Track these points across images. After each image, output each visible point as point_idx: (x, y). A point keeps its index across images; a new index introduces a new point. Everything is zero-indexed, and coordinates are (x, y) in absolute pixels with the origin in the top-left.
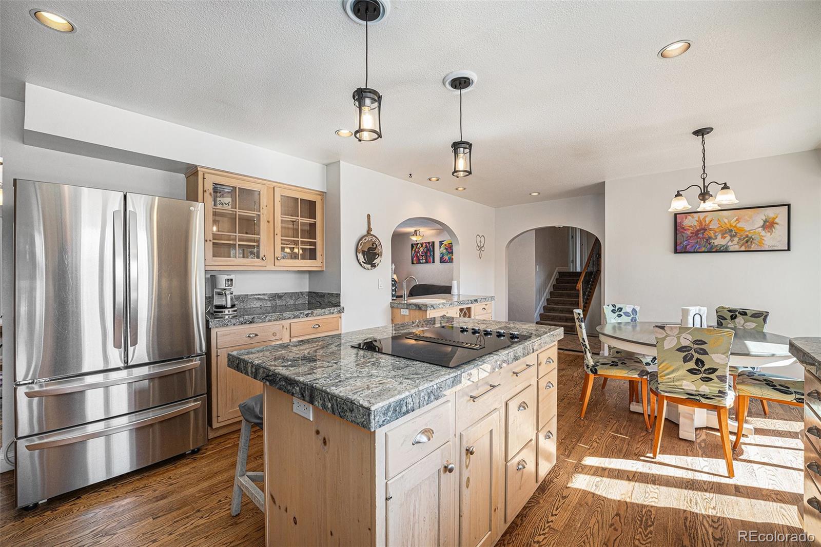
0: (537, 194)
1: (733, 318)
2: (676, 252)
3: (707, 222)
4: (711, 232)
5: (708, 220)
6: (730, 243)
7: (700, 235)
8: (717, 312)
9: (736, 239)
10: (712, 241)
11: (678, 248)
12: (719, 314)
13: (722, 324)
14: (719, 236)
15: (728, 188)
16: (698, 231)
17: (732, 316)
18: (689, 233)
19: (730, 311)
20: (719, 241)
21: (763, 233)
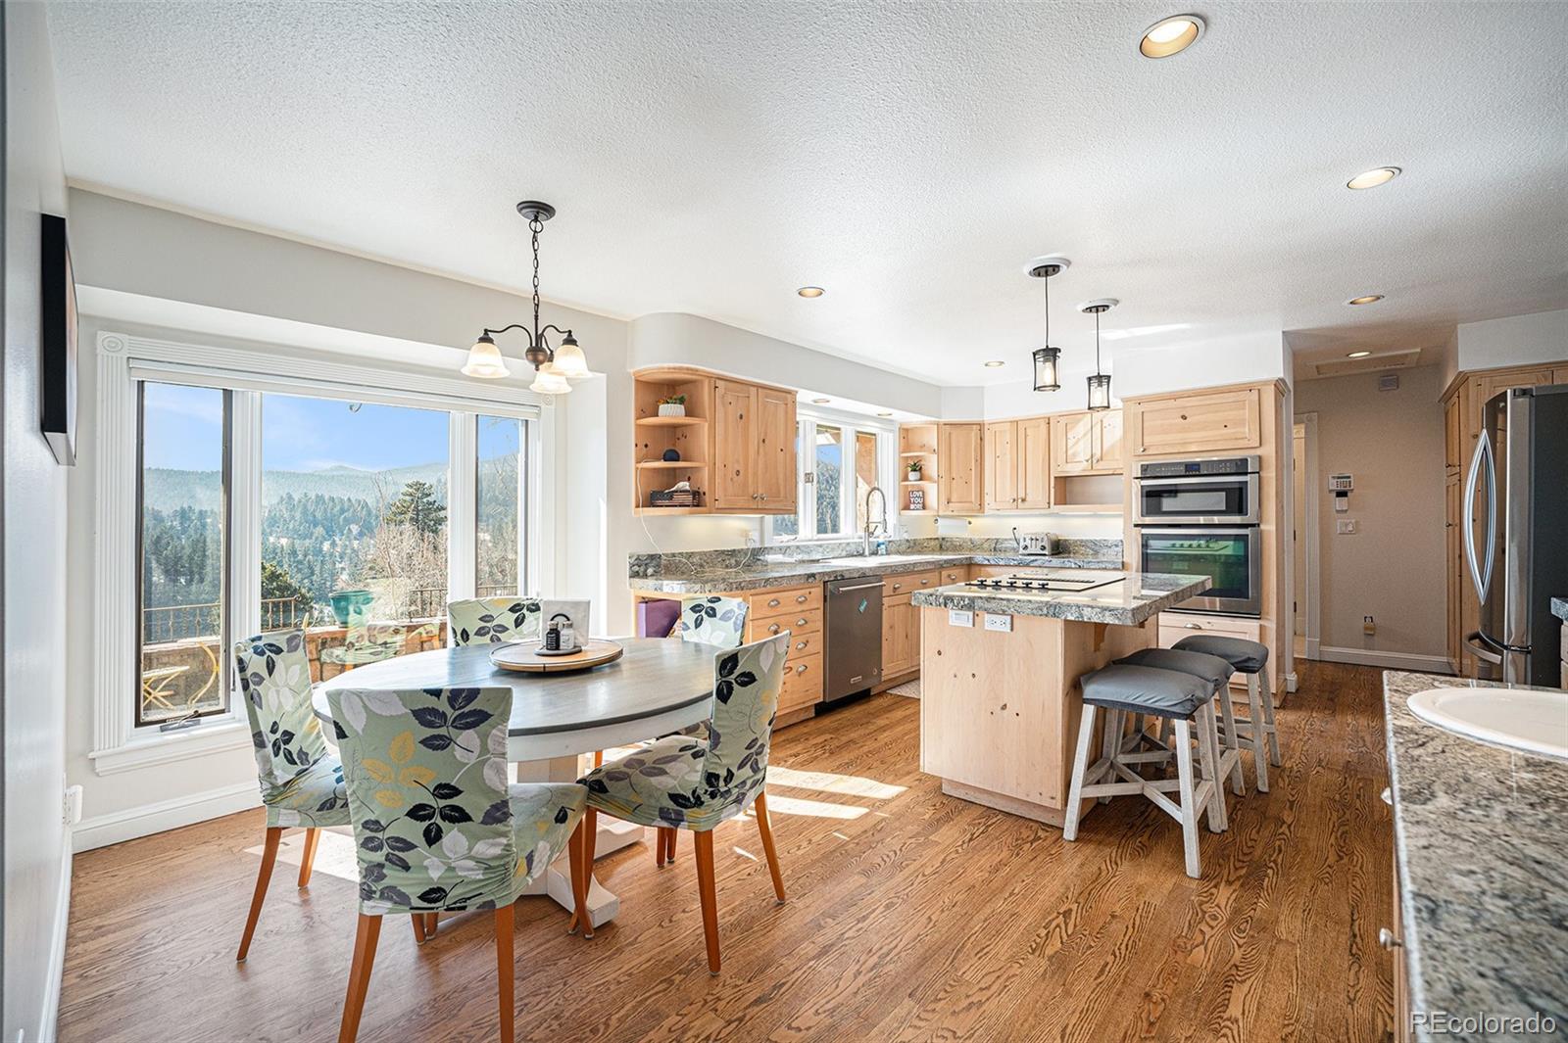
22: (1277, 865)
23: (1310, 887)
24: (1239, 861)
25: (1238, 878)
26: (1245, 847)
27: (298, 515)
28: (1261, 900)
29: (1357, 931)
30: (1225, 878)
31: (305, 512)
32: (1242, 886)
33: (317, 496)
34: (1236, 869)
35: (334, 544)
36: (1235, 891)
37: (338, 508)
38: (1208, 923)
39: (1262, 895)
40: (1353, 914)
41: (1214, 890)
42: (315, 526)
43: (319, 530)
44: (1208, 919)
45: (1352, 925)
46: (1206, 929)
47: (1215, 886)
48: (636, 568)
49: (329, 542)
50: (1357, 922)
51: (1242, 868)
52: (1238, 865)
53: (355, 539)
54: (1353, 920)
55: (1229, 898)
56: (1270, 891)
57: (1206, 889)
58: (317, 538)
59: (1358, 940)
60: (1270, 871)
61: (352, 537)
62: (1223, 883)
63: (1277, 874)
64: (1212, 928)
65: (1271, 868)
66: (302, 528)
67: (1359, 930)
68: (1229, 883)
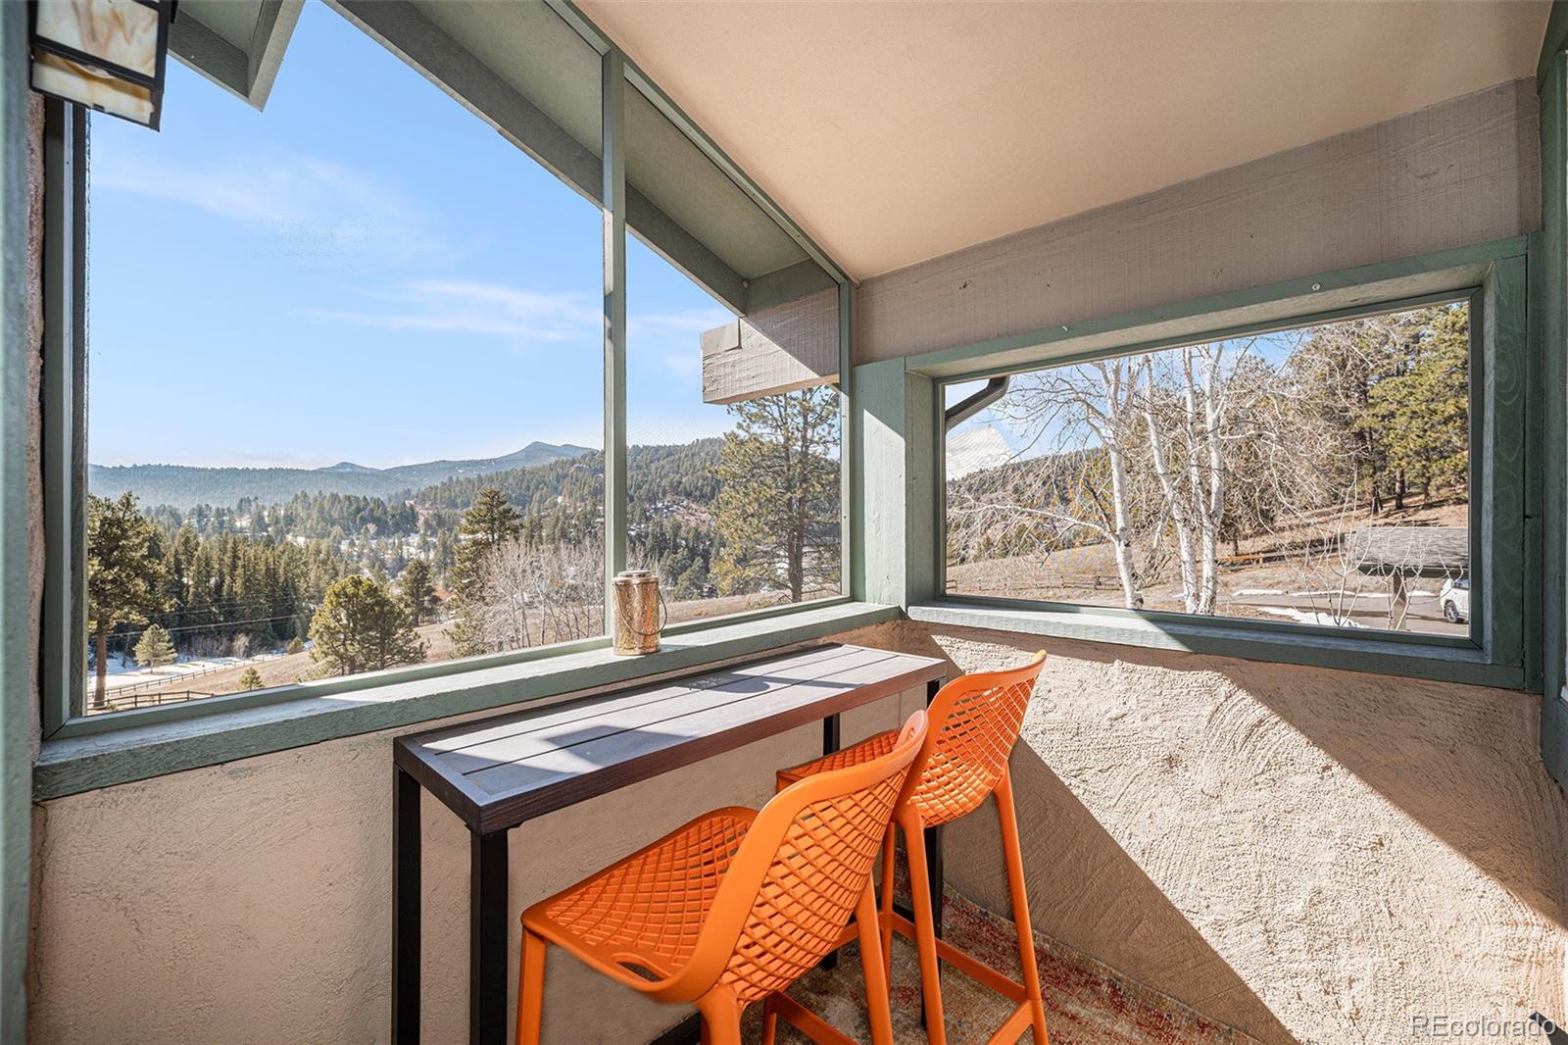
27: (315, 514)
31: (321, 510)
33: (332, 495)
35: (352, 544)
37: (353, 507)
42: (333, 524)
43: (337, 530)
49: (348, 541)
53: (373, 538)
58: (335, 537)
61: (369, 537)
66: (319, 526)
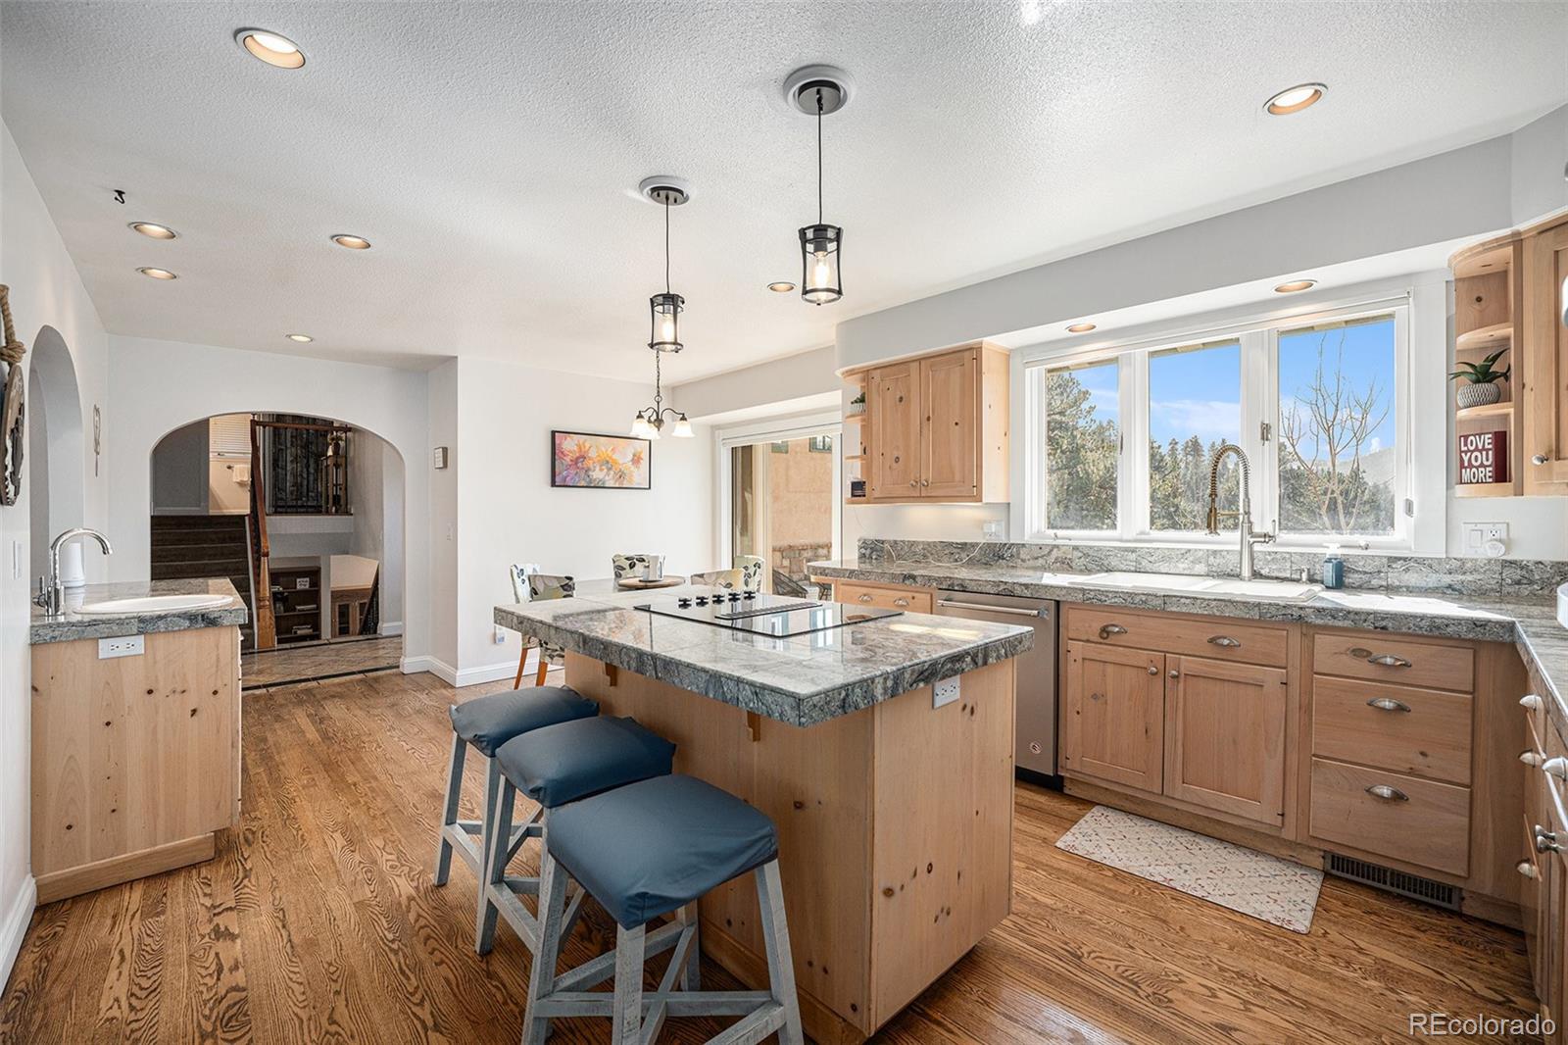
0: (306, 339)
1: (632, 566)
2: (553, 484)
3: (587, 448)
4: (591, 462)
5: (587, 445)
6: (607, 478)
7: (580, 465)
8: (614, 562)
9: (612, 473)
10: (590, 473)
11: (557, 479)
12: (616, 564)
13: (621, 575)
14: (598, 468)
15: (686, 419)
16: (577, 458)
17: (630, 564)
18: (568, 459)
19: (627, 559)
20: (597, 474)
21: (632, 468)
22: (391, 949)
23: (344, 948)
24: (426, 926)
25: (409, 908)
26: (438, 946)
28: (374, 902)
29: (283, 931)
30: (418, 899)
32: (399, 904)
34: (419, 916)
36: (400, 895)
38: (393, 861)
39: (377, 908)
40: (292, 947)
41: (415, 884)
44: (397, 863)
45: (289, 936)
46: (390, 857)
47: (417, 888)
48: (863, 551)
50: (285, 941)
51: (417, 921)
52: (422, 922)
54: (290, 941)
55: (398, 886)
56: (375, 917)
57: (421, 881)
59: (280, 925)
60: (390, 936)
62: (414, 893)
63: (383, 940)
64: (387, 860)
65: (393, 941)
67: (281, 936)
68: (410, 899)
